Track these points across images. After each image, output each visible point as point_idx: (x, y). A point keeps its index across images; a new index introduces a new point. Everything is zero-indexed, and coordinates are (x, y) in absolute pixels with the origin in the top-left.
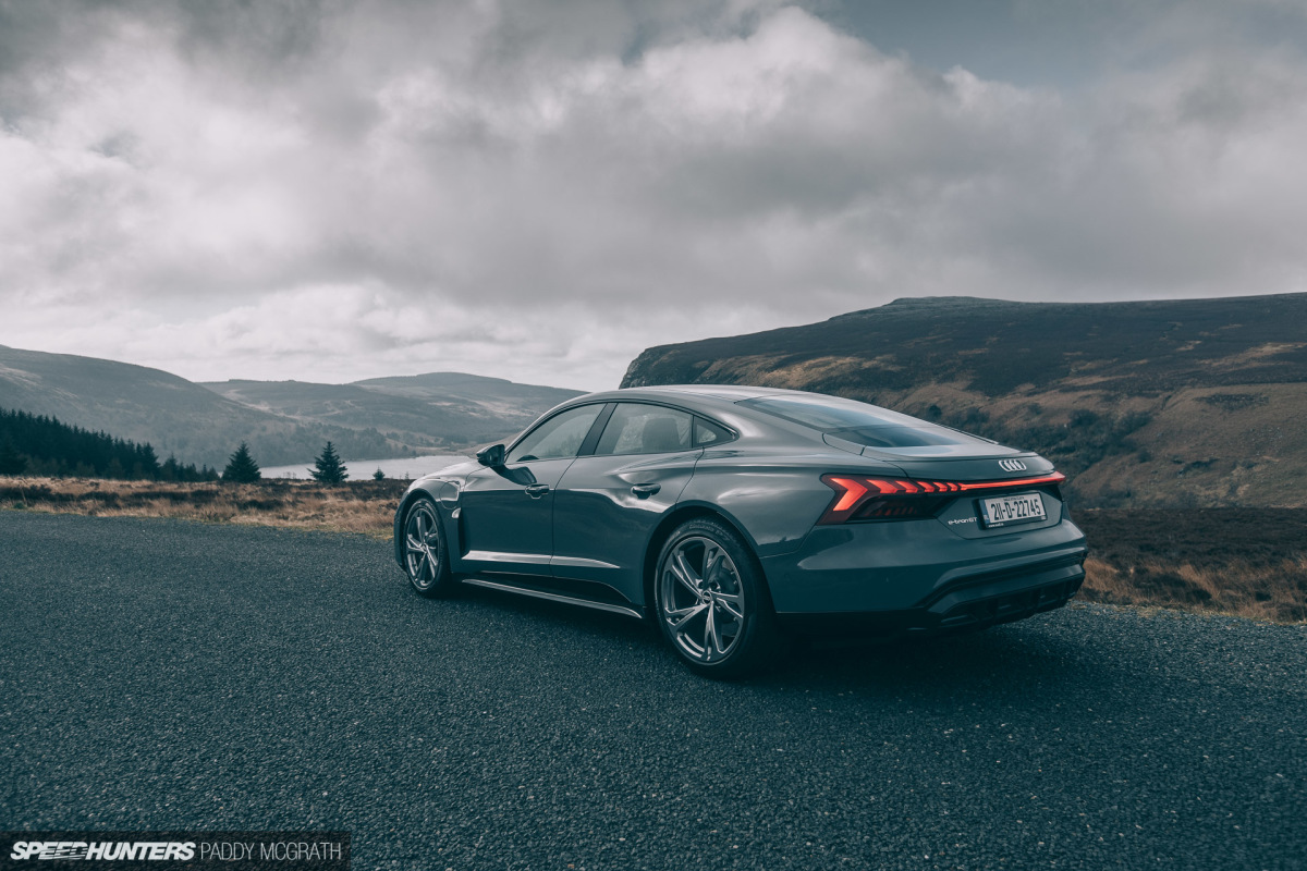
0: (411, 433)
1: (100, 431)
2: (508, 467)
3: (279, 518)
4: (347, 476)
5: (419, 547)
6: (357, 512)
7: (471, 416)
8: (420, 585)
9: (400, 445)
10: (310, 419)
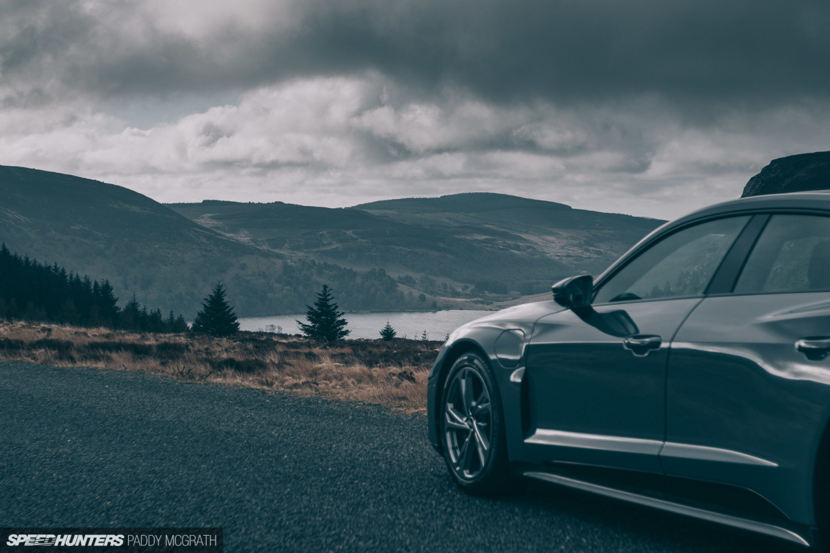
0: (431, 277)
1: (53, 265)
2: (595, 308)
3: (262, 383)
4: (346, 333)
5: (463, 422)
6: (360, 381)
7: (513, 255)
8: (463, 476)
9: (416, 293)
10: (301, 254)
